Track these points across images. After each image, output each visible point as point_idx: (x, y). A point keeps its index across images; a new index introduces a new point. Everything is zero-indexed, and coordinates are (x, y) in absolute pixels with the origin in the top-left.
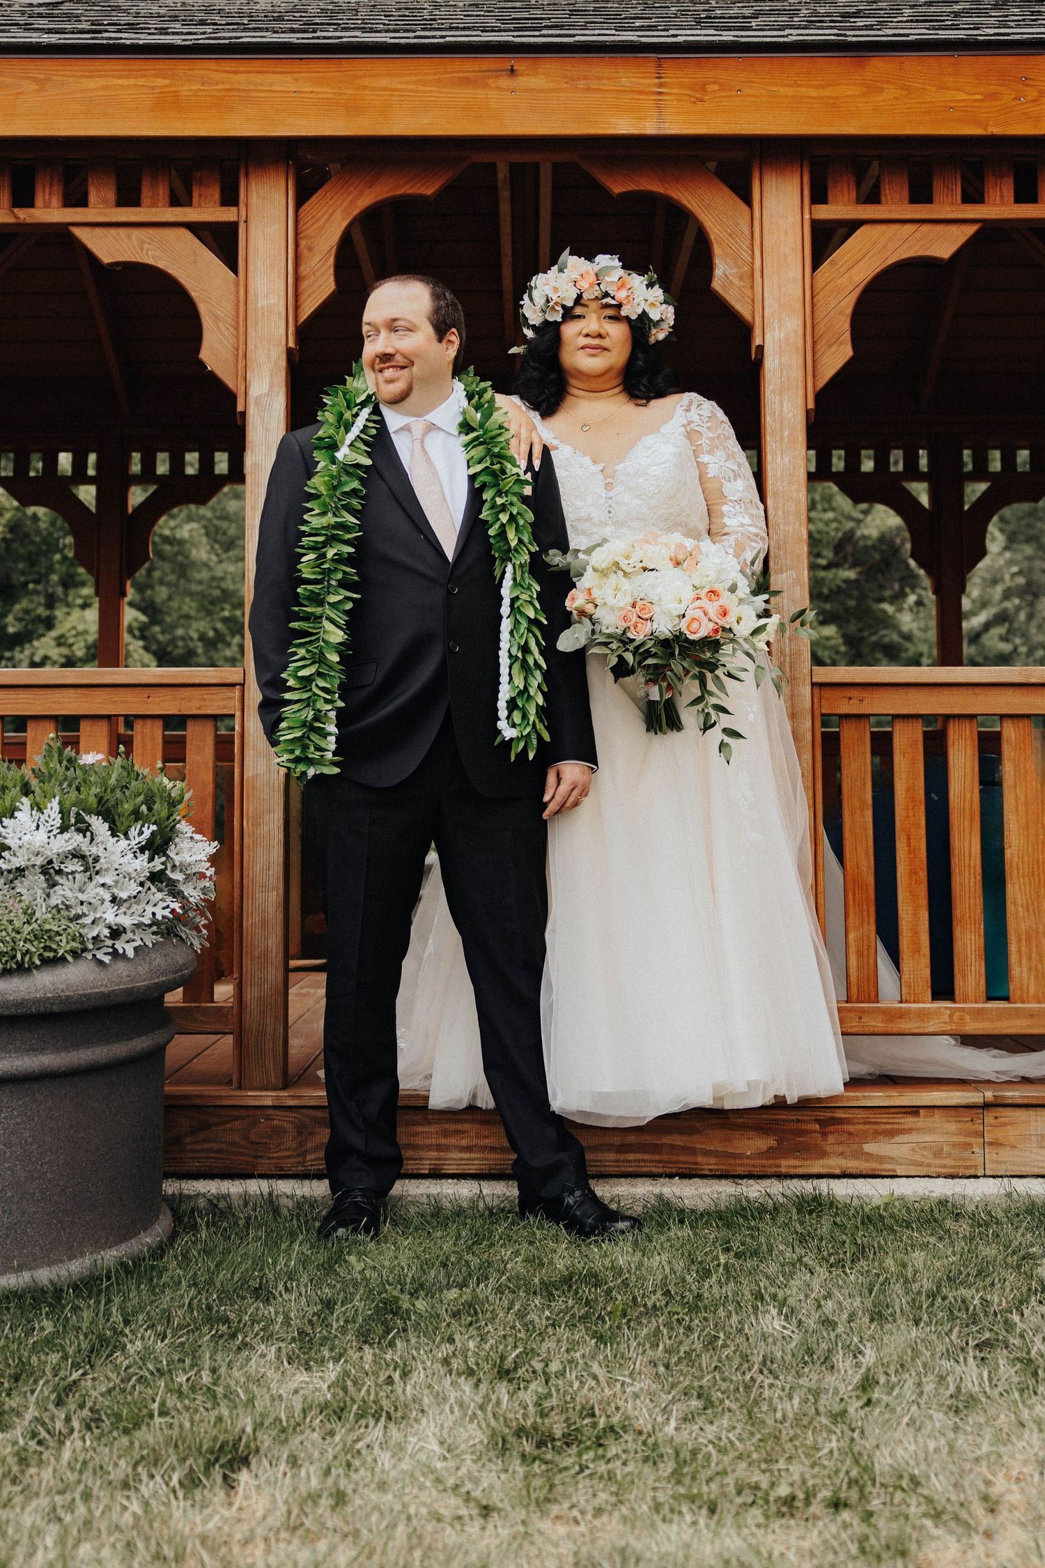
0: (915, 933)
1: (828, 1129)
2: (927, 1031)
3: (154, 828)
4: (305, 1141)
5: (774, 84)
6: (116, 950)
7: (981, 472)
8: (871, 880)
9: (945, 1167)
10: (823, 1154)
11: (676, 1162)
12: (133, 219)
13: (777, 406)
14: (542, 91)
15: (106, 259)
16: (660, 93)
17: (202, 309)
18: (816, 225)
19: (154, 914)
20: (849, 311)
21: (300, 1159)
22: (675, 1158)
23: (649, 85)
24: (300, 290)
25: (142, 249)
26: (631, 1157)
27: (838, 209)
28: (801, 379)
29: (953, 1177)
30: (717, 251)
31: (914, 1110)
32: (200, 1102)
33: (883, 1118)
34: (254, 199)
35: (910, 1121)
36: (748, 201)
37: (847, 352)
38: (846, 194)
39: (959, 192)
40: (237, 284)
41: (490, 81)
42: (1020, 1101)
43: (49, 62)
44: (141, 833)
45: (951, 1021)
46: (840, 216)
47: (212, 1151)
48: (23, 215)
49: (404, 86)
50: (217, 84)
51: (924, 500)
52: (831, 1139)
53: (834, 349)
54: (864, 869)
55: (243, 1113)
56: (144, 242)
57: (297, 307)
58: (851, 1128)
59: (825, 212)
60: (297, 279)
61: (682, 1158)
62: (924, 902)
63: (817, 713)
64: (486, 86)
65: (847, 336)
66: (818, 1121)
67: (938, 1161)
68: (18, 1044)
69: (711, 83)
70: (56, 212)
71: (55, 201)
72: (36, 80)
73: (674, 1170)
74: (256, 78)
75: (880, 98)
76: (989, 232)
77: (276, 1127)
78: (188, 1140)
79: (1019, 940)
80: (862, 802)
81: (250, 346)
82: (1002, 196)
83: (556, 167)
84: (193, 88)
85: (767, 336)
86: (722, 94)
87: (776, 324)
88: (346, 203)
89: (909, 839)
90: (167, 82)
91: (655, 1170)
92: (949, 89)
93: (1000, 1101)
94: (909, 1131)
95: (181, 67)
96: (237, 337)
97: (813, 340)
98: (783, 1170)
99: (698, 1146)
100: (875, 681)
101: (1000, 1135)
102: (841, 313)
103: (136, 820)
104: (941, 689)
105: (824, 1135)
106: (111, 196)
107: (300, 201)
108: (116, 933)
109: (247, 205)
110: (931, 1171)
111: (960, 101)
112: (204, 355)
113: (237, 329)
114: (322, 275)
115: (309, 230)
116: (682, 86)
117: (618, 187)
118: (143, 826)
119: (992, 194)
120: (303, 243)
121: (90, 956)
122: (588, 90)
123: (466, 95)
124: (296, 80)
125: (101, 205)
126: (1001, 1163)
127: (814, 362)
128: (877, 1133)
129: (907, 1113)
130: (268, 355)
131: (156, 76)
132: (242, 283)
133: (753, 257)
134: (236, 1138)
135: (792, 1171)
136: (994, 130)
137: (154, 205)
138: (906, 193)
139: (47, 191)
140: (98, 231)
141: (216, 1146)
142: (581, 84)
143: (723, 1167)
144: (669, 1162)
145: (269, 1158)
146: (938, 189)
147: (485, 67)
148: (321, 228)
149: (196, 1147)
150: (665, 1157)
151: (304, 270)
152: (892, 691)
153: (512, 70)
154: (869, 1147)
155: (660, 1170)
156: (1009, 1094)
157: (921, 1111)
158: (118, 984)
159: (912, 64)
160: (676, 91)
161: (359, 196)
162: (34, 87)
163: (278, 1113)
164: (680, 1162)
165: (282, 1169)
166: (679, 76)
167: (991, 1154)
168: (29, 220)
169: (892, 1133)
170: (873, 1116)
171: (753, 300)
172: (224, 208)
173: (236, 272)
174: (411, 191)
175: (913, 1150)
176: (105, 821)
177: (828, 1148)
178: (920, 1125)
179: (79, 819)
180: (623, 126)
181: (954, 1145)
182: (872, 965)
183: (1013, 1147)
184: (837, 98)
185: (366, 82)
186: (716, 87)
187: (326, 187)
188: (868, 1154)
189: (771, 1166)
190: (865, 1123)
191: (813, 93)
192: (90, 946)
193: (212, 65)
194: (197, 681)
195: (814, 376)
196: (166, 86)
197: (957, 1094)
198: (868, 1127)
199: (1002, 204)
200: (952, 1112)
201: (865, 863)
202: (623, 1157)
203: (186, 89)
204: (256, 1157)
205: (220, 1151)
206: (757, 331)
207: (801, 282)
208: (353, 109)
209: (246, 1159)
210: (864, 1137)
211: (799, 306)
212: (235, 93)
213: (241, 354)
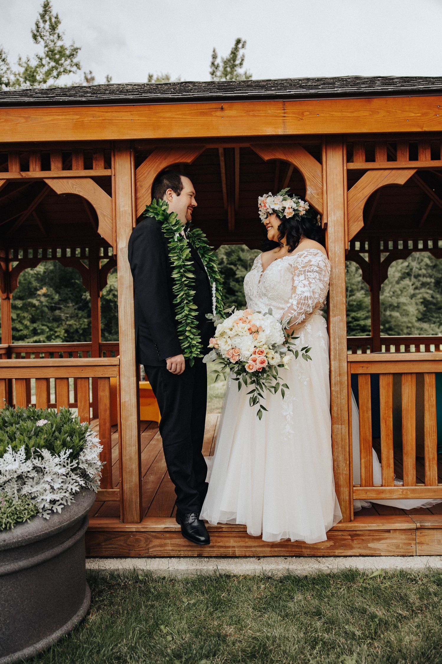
0: (388, 459)
1: (354, 538)
2: (392, 498)
3: (71, 451)
4: (149, 544)
5: (332, 112)
6: (53, 511)
7: (386, 249)
8: (371, 439)
9: (400, 552)
10: (351, 548)
11: (294, 551)
12: (69, 175)
13: (333, 248)
14: (234, 117)
15: (59, 192)
16: (284, 117)
17: (98, 212)
18: (349, 171)
19: (72, 489)
20: (362, 207)
21: (147, 551)
22: (294, 550)
23: (280, 113)
24: (138, 203)
25: (73, 188)
26: (276, 549)
27: (358, 164)
28: (343, 237)
29: (403, 556)
30: (308, 183)
31: (388, 531)
32: (107, 530)
33: (376, 534)
34: (118, 166)
35: (387, 535)
36: (320, 162)
37: (361, 224)
38: (361, 158)
39: (408, 156)
40: (112, 201)
41: (213, 113)
42: (430, 527)
43: (29, 110)
44: (65, 453)
45: (403, 494)
46: (359, 167)
47: (113, 548)
48: (25, 174)
49: (177, 116)
50: (99, 117)
51: (367, 259)
52: (355, 542)
53: (356, 224)
54: (368, 434)
55: (125, 534)
56: (74, 185)
57: (136, 211)
58: (363, 538)
59: (353, 166)
60: (136, 199)
61: (297, 550)
62: (391, 447)
63: (349, 373)
64: (212, 115)
65: (362, 218)
66: (350, 535)
67: (398, 550)
68: (8, 558)
69: (305, 111)
70: (38, 173)
71: (38, 168)
72: (24, 117)
73: (293, 554)
74: (115, 114)
75: (379, 116)
76: (421, 172)
77: (137, 539)
78: (103, 544)
79: (429, 461)
80: (367, 408)
81: (118, 228)
82: (426, 157)
83: (241, 149)
84: (89, 119)
85: (329, 219)
86: (310, 116)
87: (332, 214)
88: (155, 167)
89: (386, 422)
90: (78, 117)
91: (286, 554)
92: (407, 111)
93: (423, 527)
94: (386, 539)
95: (84, 110)
96: (112, 223)
97: (348, 220)
98: (336, 554)
99: (302, 545)
100: (373, 360)
101: (422, 539)
102: (359, 208)
103: (63, 447)
104: (399, 363)
105: (352, 540)
106: (60, 165)
107: (136, 166)
108: (53, 502)
109: (114, 168)
110: (395, 554)
111: (411, 117)
112: (100, 231)
113: (112, 220)
114: (146, 197)
115: (140, 178)
116: (294, 113)
117: (267, 157)
118: (66, 450)
119: (422, 157)
120: (138, 184)
121: (40, 516)
122: (254, 116)
123: (202, 119)
124: (132, 114)
125: (56, 170)
126: (423, 550)
127: (348, 229)
128: (373, 540)
129: (385, 532)
130: (125, 231)
131: (73, 115)
132: (114, 201)
133: (323, 185)
134: (122, 543)
135: (340, 554)
136: (426, 129)
137: (77, 169)
138: (386, 157)
139: (34, 165)
140: (55, 181)
141: (114, 546)
142: (251, 113)
143: (313, 553)
144: (291, 551)
145: (135, 551)
146: (399, 155)
147: (211, 107)
148: (145, 177)
149: (107, 546)
150: (290, 550)
151: (139, 195)
152: (380, 364)
153: (222, 108)
154: (371, 545)
155: (288, 555)
156: (426, 524)
157: (391, 531)
158: (53, 527)
159: (390, 101)
160: (290, 115)
161: (161, 163)
162: (24, 120)
163: (138, 533)
164: (296, 551)
165: (140, 555)
166: (293, 108)
167: (419, 547)
168: (27, 177)
169: (379, 540)
170: (372, 533)
171: (323, 204)
172: (105, 170)
173: (111, 197)
174: (182, 161)
175: (388, 546)
176: (48, 450)
177: (354, 546)
178: (390, 536)
179: (36, 451)
180: (269, 131)
181: (404, 544)
182: (371, 472)
183: (428, 544)
184: (359, 117)
185: (162, 115)
186: (308, 113)
187: (147, 160)
188: (370, 547)
189: (331, 552)
190: (369, 536)
191: (349, 115)
192: (41, 511)
193: (97, 109)
194: (101, 364)
195: (348, 235)
196: (78, 119)
197: (405, 524)
198: (370, 537)
199: (426, 161)
200: (403, 531)
201: (367, 432)
202: (273, 549)
203: (86, 120)
204: (130, 550)
205: (116, 548)
206: (325, 217)
207: (342, 196)
208: (156, 127)
209: (126, 551)
210: (368, 541)
211: (342, 206)
212: (107, 121)
213: (115, 231)
